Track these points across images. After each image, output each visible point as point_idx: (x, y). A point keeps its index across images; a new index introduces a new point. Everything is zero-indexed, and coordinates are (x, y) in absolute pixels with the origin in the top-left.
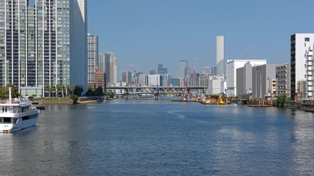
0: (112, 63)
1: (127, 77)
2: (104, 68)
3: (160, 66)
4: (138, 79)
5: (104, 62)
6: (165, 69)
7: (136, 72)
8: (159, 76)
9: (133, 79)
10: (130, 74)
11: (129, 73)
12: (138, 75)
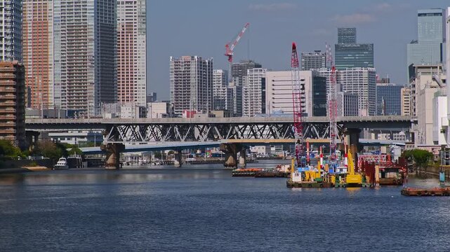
0: (130, 26)
1: (194, 80)
2: (91, 47)
3: (346, 35)
4: (239, 89)
5: (91, 22)
6: (363, 48)
7: (235, 62)
8: (307, 75)
9: (219, 90)
10: (205, 69)
11: (201, 64)
12: (240, 72)
